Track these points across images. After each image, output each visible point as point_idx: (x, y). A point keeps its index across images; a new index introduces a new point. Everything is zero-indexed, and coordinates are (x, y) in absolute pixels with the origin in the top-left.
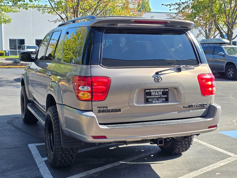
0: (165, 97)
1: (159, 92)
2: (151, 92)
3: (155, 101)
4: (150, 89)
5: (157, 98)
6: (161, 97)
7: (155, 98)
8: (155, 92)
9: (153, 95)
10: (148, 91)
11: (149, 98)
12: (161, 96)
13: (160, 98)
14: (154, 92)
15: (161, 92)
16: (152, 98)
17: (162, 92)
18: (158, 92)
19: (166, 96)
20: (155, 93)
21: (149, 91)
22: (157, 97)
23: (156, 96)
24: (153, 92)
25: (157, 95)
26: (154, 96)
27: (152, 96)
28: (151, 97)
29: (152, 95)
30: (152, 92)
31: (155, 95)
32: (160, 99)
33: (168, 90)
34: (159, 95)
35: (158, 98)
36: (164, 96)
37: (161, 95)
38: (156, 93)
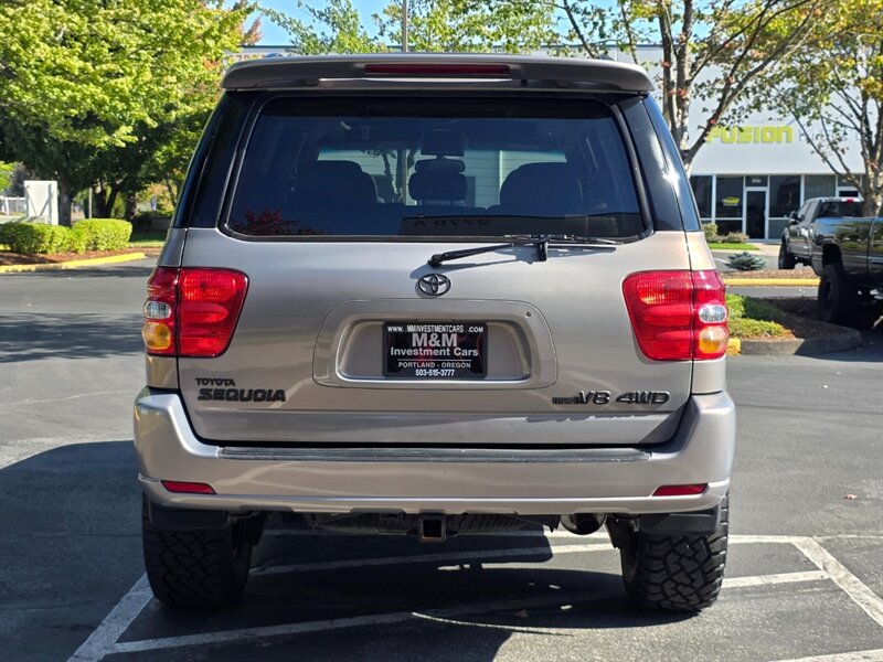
0: (472, 357)
1: (445, 336)
2: (411, 334)
3: (428, 369)
4: (404, 324)
5: (434, 357)
6: (452, 356)
7: (426, 357)
8: (429, 334)
9: (418, 347)
10: (395, 329)
11: (401, 356)
12: (452, 352)
13: (446, 357)
14: (424, 336)
15: (454, 337)
16: (413, 357)
17: (459, 334)
18: (440, 335)
19: (476, 353)
20: (429, 338)
21: (400, 329)
22: (436, 352)
23: (433, 348)
24: (420, 334)
25: (436, 348)
26: (423, 348)
27: (413, 348)
28: (409, 352)
29: (414, 345)
30: (415, 336)
31: (428, 347)
32: (449, 365)
33: (481, 330)
34: (445, 348)
35: (439, 357)
36: (466, 353)
37: (452, 348)
38: (433, 339)
